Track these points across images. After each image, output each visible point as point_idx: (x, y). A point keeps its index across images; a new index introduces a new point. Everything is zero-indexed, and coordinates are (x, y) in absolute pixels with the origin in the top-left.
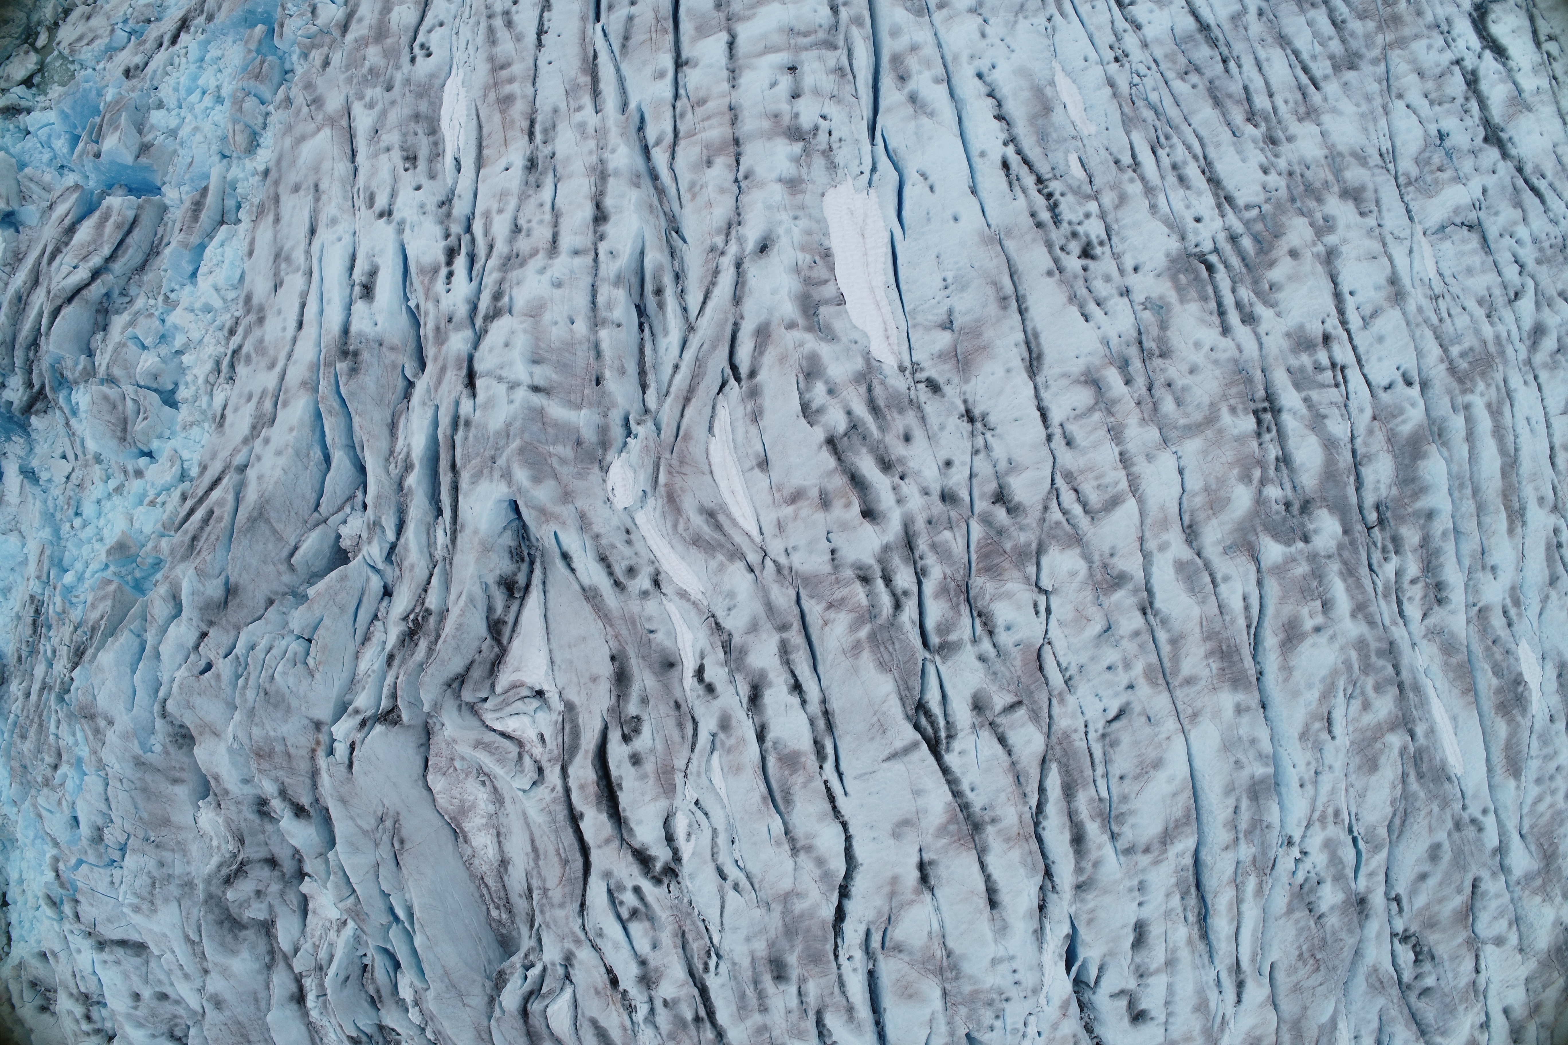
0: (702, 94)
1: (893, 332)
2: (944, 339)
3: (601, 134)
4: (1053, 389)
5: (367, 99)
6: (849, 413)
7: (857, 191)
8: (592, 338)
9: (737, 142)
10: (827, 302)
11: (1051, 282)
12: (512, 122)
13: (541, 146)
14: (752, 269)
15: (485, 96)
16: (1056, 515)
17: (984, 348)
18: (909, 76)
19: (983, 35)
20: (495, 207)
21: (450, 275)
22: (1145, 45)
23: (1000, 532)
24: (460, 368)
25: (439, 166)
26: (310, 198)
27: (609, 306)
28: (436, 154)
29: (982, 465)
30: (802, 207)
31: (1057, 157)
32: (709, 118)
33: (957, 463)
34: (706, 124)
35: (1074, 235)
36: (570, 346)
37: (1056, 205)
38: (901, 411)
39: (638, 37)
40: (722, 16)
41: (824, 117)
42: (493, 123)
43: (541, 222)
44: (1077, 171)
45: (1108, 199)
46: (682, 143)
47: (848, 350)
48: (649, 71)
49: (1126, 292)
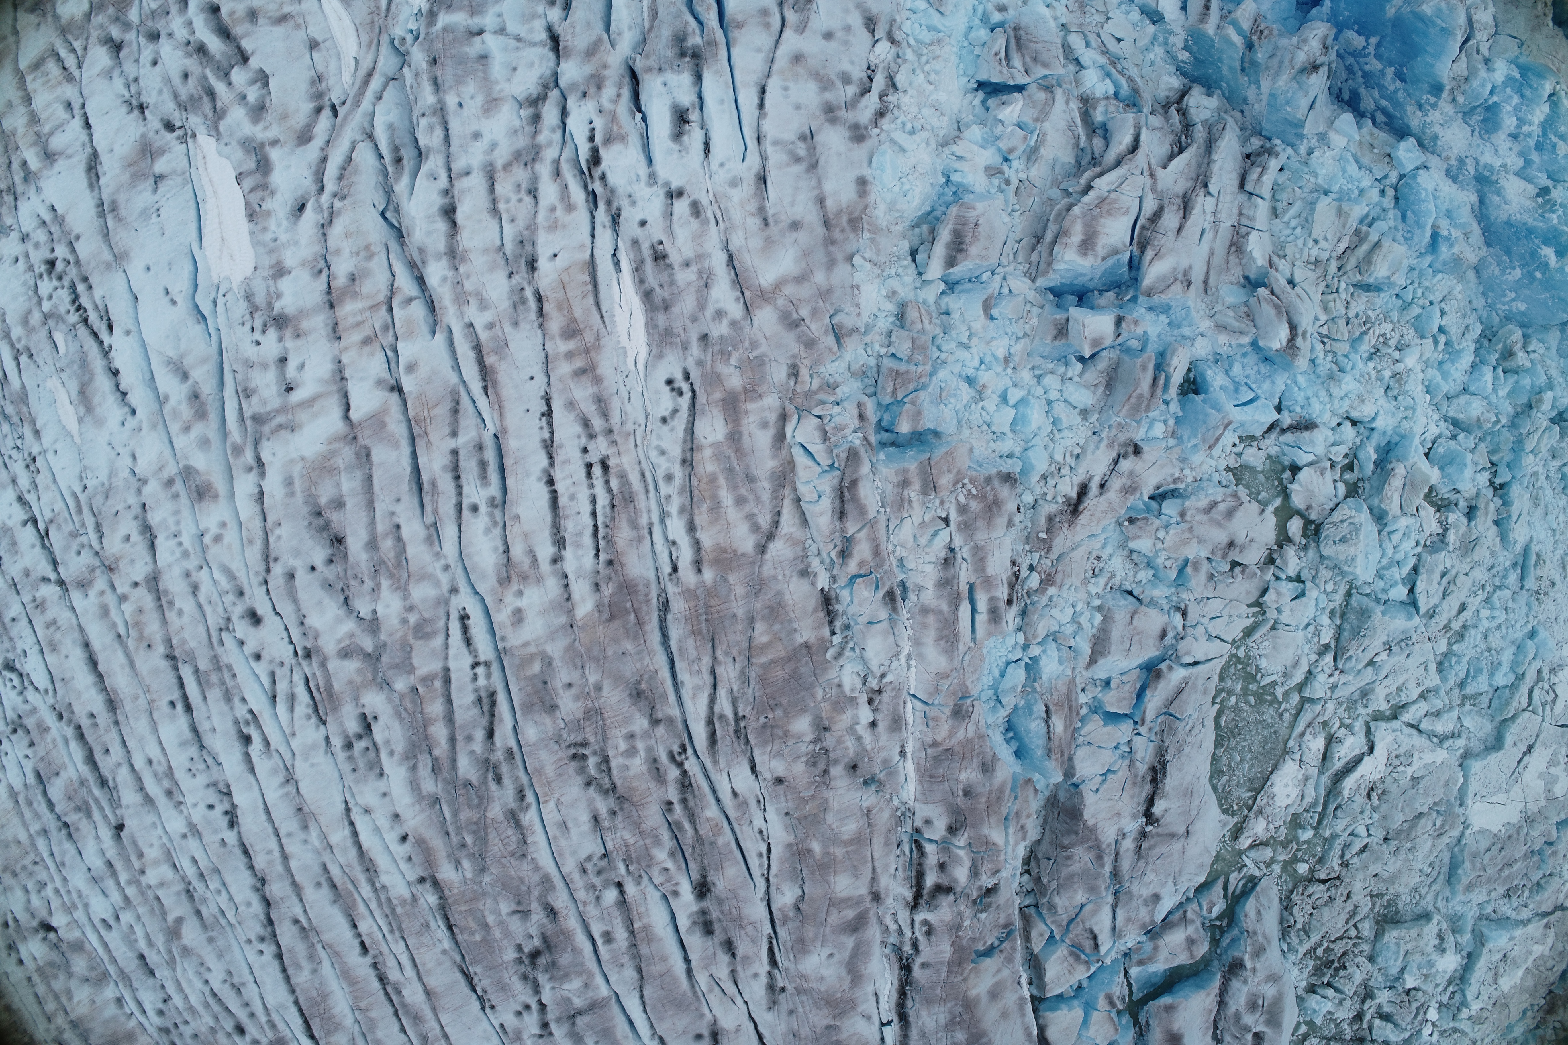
0: (367, 349)
1: (200, 164)
2: (160, 166)
3: (461, 298)
4: (78, 143)
5: (725, 322)
6: (230, 84)
7: (227, 278)
8: (441, 94)
9: (332, 306)
10: (250, 173)
11: (76, 230)
12: (560, 308)
13: (525, 285)
14: (308, 183)
15: (598, 339)
16: (77, 45)
17: (129, 165)
18: (189, 399)
19: (134, 457)
20: (559, 213)
21: (591, 139)
22: (14, 481)
23: (117, 19)
24: (565, 48)
25: (632, 256)
26: (770, 211)
27: (431, 128)
28: (638, 269)
29: (130, 68)
30: (271, 251)
31: (74, 347)
32: (358, 324)
33: (148, 65)
34: (359, 318)
35: (60, 278)
36: (460, 81)
37: (74, 302)
38: (191, 96)
39: (443, 411)
40: (362, 441)
41: (258, 343)
42: (582, 307)
43: (508, 201)
44: (59, 337)
45: (36, 318)
46: (382, 297)
47: (231, 136)
48: (423, 371)
49: (24, 238)
